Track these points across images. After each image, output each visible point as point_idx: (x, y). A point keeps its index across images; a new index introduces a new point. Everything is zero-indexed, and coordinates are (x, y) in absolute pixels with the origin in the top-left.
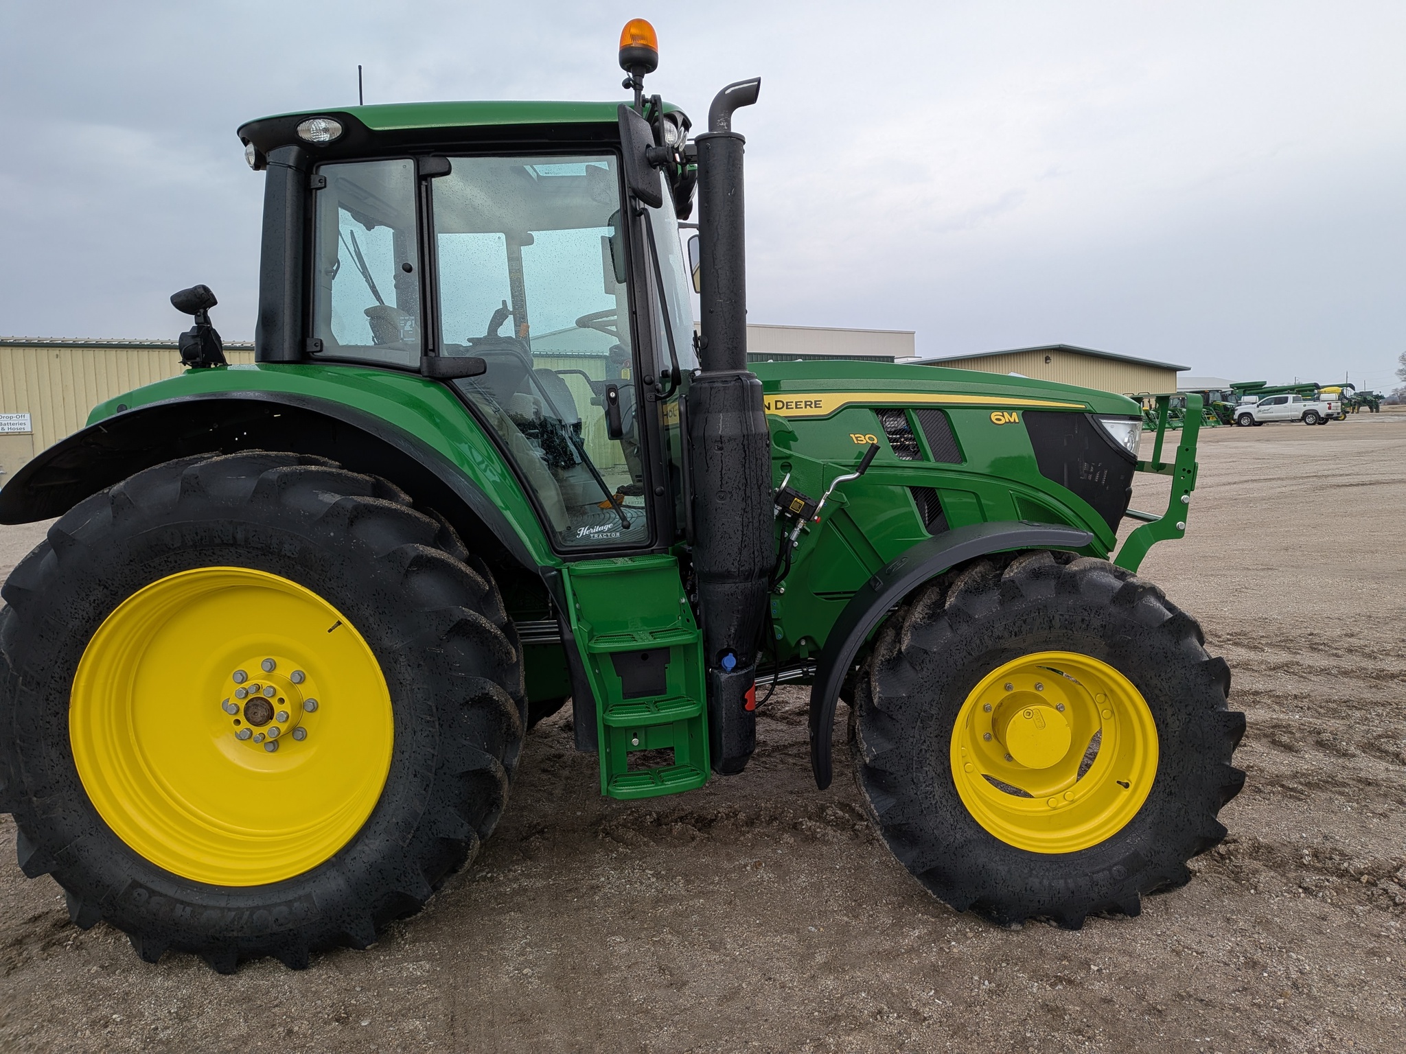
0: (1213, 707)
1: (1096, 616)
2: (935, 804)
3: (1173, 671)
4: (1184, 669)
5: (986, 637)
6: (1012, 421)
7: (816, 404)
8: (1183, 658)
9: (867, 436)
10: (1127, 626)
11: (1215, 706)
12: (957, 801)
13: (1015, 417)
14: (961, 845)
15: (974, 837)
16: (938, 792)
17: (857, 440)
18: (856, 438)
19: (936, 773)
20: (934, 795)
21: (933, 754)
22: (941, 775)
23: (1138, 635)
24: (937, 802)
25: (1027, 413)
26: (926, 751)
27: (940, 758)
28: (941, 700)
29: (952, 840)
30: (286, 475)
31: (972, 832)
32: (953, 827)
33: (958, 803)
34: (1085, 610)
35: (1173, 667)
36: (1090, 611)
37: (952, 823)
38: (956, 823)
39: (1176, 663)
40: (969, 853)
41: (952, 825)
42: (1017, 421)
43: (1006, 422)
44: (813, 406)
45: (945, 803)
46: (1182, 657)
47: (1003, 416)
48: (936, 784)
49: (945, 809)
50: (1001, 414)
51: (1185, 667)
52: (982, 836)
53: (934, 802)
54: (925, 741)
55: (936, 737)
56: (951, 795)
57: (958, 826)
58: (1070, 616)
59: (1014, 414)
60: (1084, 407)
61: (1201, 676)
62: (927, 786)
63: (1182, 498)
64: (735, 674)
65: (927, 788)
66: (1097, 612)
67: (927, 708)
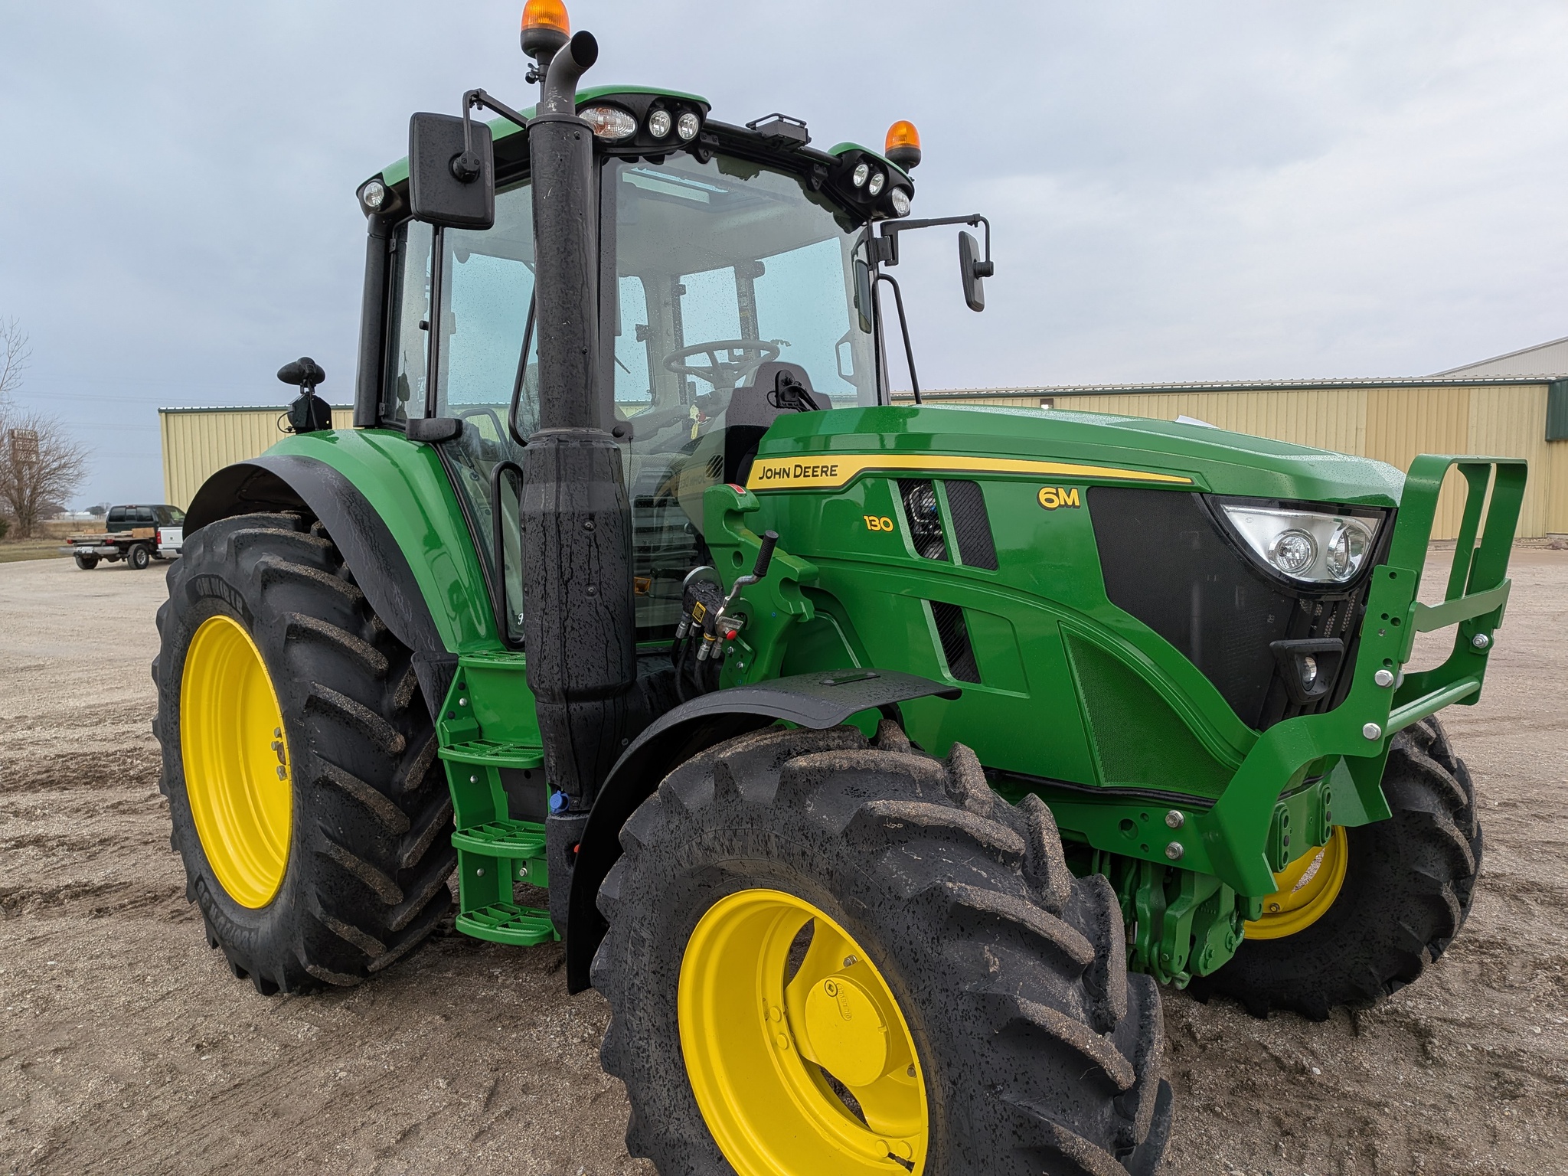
0: (993, 1086)
1: (822, 852)
2: (649, 1069)
3: (928, 990)
4: (944, 994)
5: (694, 844)
6: (1070, 503)
7: (832, 471)
8: (944, 973)
9: (883, 519)
10: (859, 883)
11: (999, 1088)
12: (682, 1078)
13: (1075, 497)
14: (672, 1143)
15: (694, 1140)
16: (655, 1053)
17: (871, 525)
18: (871, 521)
19: (653, 1025)
20: (649, 1056)
21: (649, 996)
22: (661, 1030)
23: (877, 905)
24: (651, 1067)
25: (1095, 490)
26: (639, 989)
27: (661, 1005)
28: (654, 921)
29: (663, 1130)
30: (243, 536)
31: (693, 1132)
32: (667, 1113)
33: (683, 1081)
34: (807, 837)
35: (927, 983)
36: (812, 840)
37: (667, 1105)
38: (672, 1109)
39: (932, 978)
40: (681, 1160)
41: (666, 1109)
42: (1077, 503)
43: (1060, 506)
44: (829, 473)
45: (663, 1074)
46: (941, 969)
47: (1057, 494)
48: (653, 1041)
49: (661, 1083)
50: (1054, 491)
51: (947, 991)
52: (706, 1144)
53: (647, 1066)
54: (637, 974)
55: (654, 973)
56: (675, 1067)
57: (675, 1115)
58: (786, 841)
59: (1074, 492)
60: (1189, 481)
61: (974, 1019)
62: (640, 1039)
63: (1378, 673)
64: (558, 818)
65: (641, 1042)
66: (822, 846)
67: (637, 927)
